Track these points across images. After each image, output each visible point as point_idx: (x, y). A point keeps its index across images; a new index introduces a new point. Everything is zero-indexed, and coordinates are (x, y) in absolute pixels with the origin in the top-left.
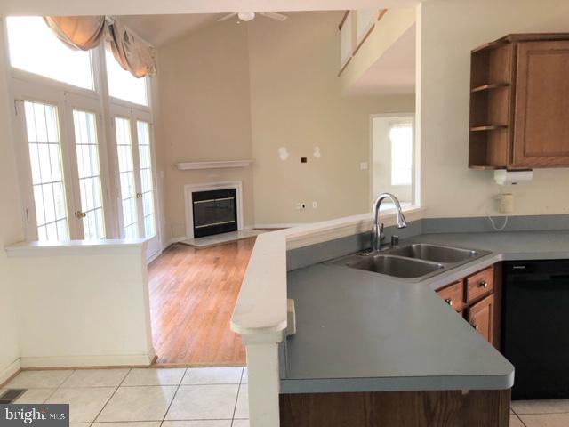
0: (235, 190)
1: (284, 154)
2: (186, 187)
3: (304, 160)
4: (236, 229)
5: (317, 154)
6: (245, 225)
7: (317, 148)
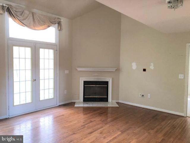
0: (108, 82)
1: (134, 66)
2: (81, 78)
3: (144, 70)
4: (107, 101)
5: (152, 67)
6: (112, 99)
7: (152, 64)
